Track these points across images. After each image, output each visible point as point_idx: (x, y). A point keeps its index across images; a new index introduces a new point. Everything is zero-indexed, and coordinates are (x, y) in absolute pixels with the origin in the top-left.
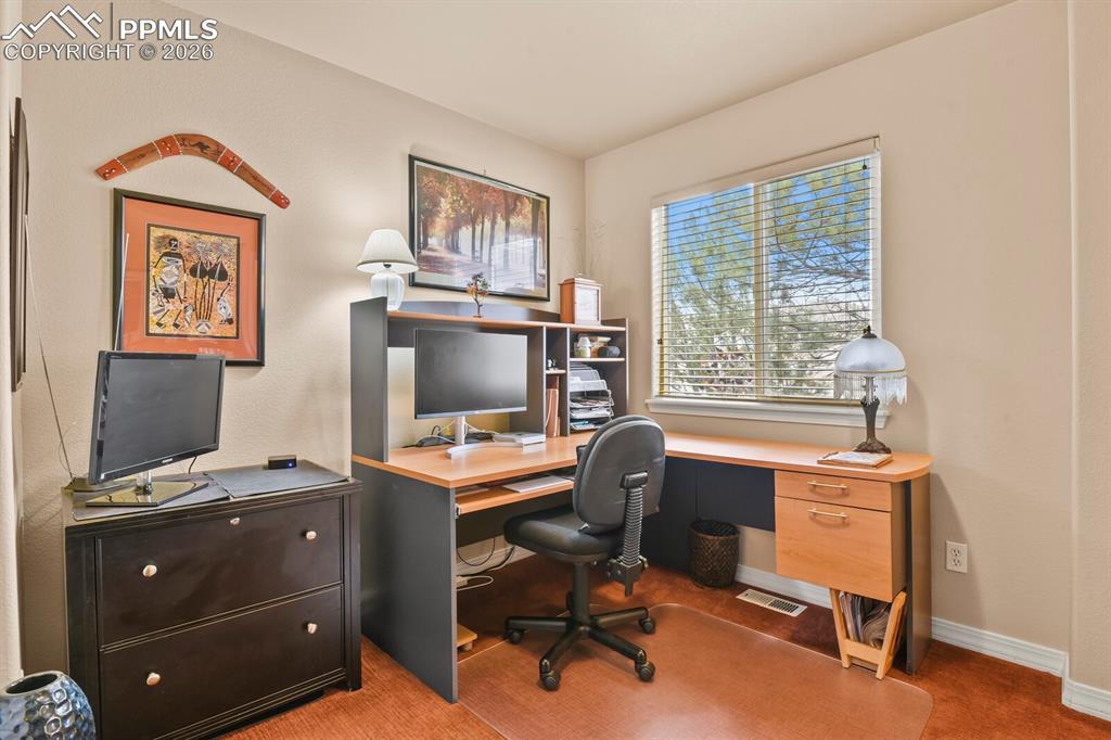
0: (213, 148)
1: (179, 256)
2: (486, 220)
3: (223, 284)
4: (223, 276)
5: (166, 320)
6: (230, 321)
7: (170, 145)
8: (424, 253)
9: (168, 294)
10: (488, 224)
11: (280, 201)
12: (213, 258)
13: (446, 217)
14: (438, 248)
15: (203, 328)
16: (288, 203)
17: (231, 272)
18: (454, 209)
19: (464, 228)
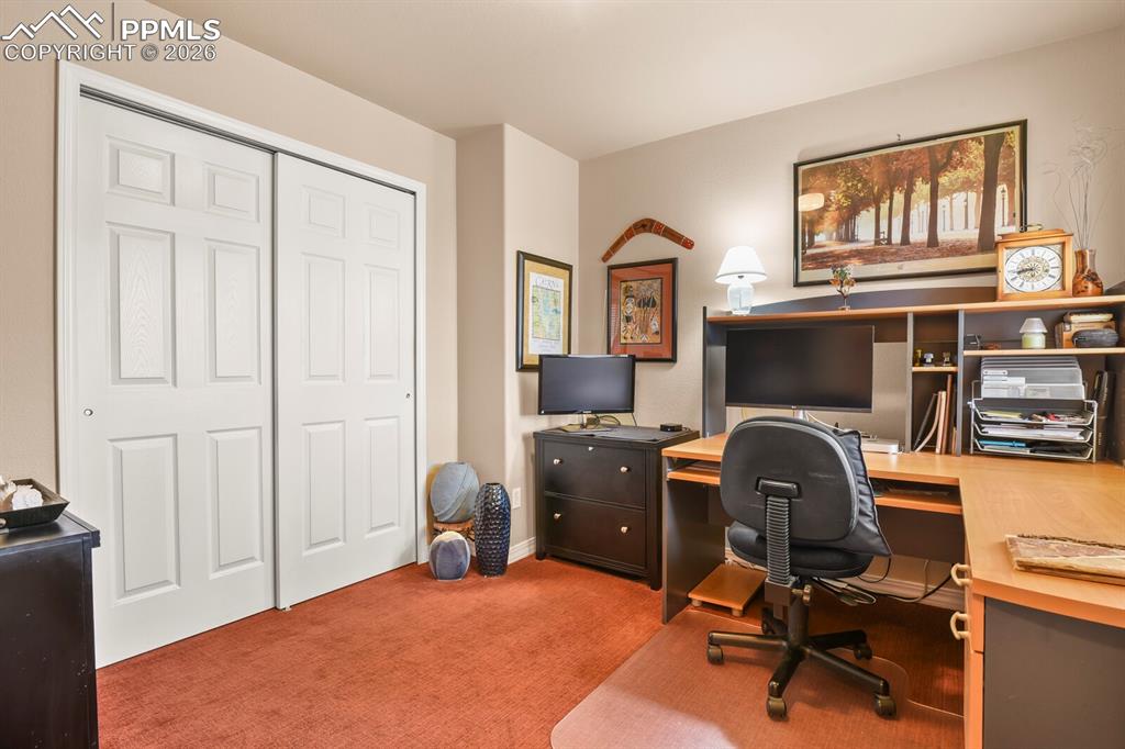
0: (649, 224)
1: (633, 297)
2: (896, 194)
3: (654, 309)
4: (654, 305)
5: (629, 336)
6: (657, 333)
7: (630, 234)
8: (809, 252)
9: (628, 319)
10: (899, 197)
11: (688, 244)
12: (648, 294)
13: (838, 209)
14: (827, 243)
15: (644, 339)
16: (693, 245)
17: (658, 302)
18: (846, 197)
19: (863, 213)
